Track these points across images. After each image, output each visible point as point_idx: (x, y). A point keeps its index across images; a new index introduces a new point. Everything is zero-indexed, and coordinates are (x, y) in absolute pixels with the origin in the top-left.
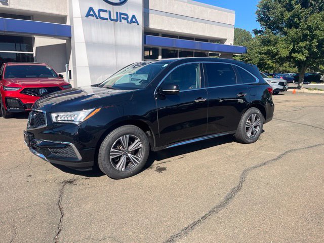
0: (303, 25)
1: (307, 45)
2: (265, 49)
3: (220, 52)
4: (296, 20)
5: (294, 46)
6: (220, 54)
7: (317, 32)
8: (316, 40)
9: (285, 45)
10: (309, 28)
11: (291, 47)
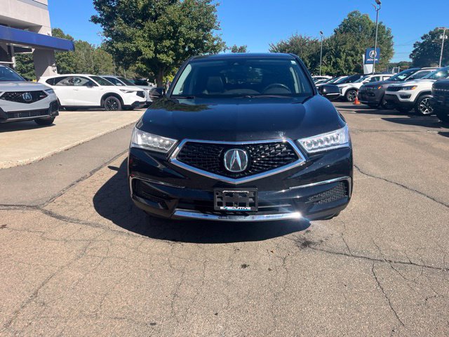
0: (163, 18)
1: (172, 44)
2: (120, 46)
3: (33, 46)
4: (151, 11)
5: (155, 45)
6: (33, 50)
7: (182, 29)
8: (182, 39)
9: (146, 43)
10: (172, 23)
11: (152, 45)
